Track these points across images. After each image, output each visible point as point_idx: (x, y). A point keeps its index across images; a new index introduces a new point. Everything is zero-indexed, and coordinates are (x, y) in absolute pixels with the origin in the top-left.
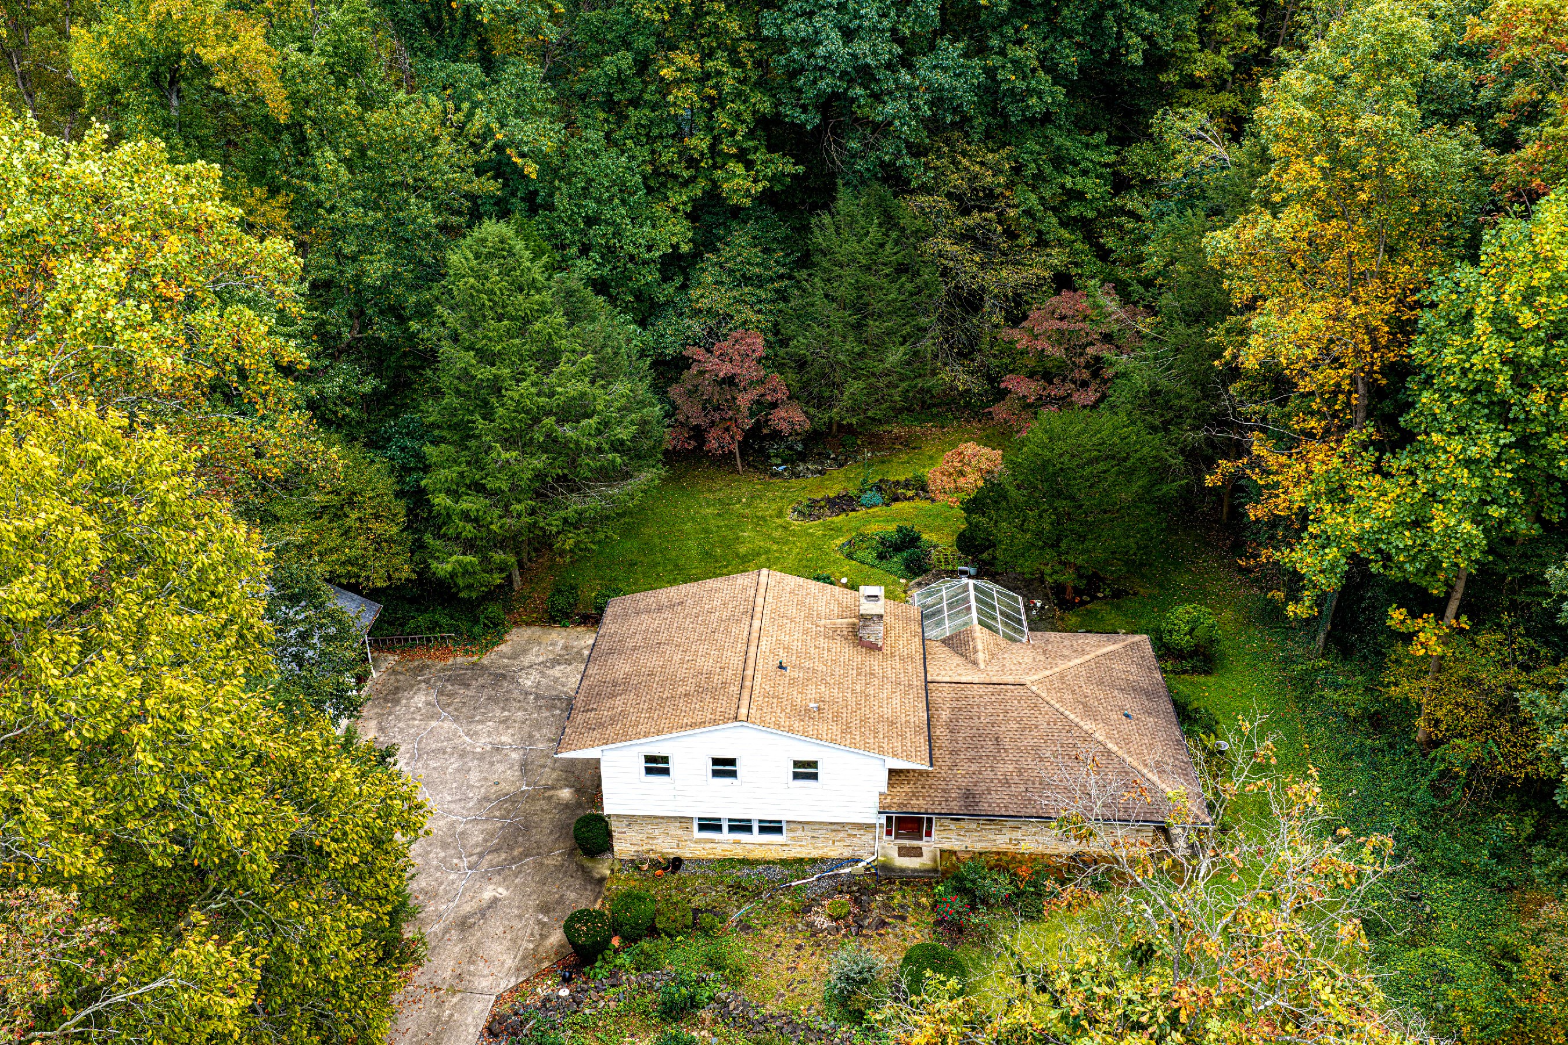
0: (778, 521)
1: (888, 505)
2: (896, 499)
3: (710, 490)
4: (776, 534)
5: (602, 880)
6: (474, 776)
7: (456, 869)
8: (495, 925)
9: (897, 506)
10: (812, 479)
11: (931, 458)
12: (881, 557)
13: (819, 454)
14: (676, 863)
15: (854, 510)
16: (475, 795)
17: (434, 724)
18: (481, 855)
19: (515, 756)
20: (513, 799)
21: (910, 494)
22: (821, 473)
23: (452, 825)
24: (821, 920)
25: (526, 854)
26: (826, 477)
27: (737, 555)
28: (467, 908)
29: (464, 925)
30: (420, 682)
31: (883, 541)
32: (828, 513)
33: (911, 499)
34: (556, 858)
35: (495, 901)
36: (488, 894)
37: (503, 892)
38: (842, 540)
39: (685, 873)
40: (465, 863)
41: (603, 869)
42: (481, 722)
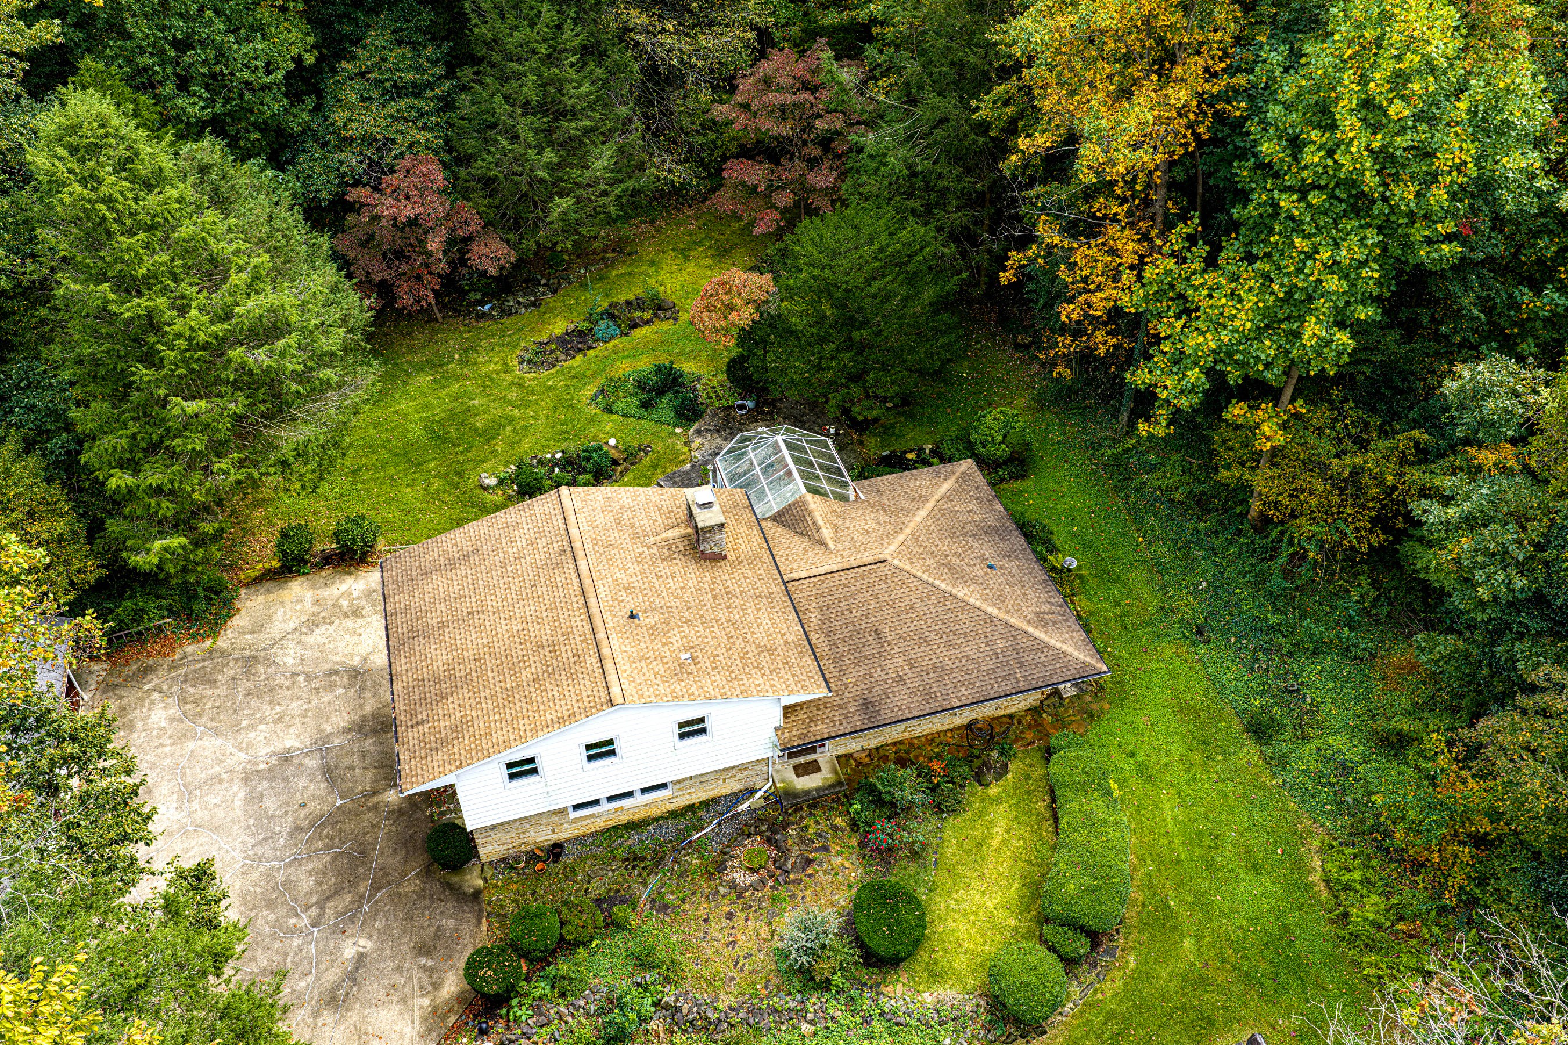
0: (507, 377)
1: (627, 335)
2: (635, 326)
3: (412, 350)
4: (512, 395)
5: (477, 894)
6: (271, 803)
7: (295, 931)
8: (373, 989)
9: (638, 333)
10: (529, 315)
11: (652, 263)
12: (645, 405)
13: (526, 281)
14: (556, 850)
15: (590, 348)
16: (283, 826)
17: (191, 745)
18: (321, 904)
19: (312, 762)
20: (331, 819)
21: (647, 316)
22: (536, 304)
23: (269, 876)
24: (742, 877)
25: (375, 888)
26: (542, 309)
27: (476, 430)
28: (331, 977)
29: (334, 999)
30: (149, 692)
31: (641, 385)
32: (562, 357)
33: (649, 322)
34: (412, 883)
35: (361, 958)
36: (349, 951)
37: (365, 944)
38: (591, 390)
39: (569, 857)
40: (305, 920)
41: (474, 880)
42: (252, 728)
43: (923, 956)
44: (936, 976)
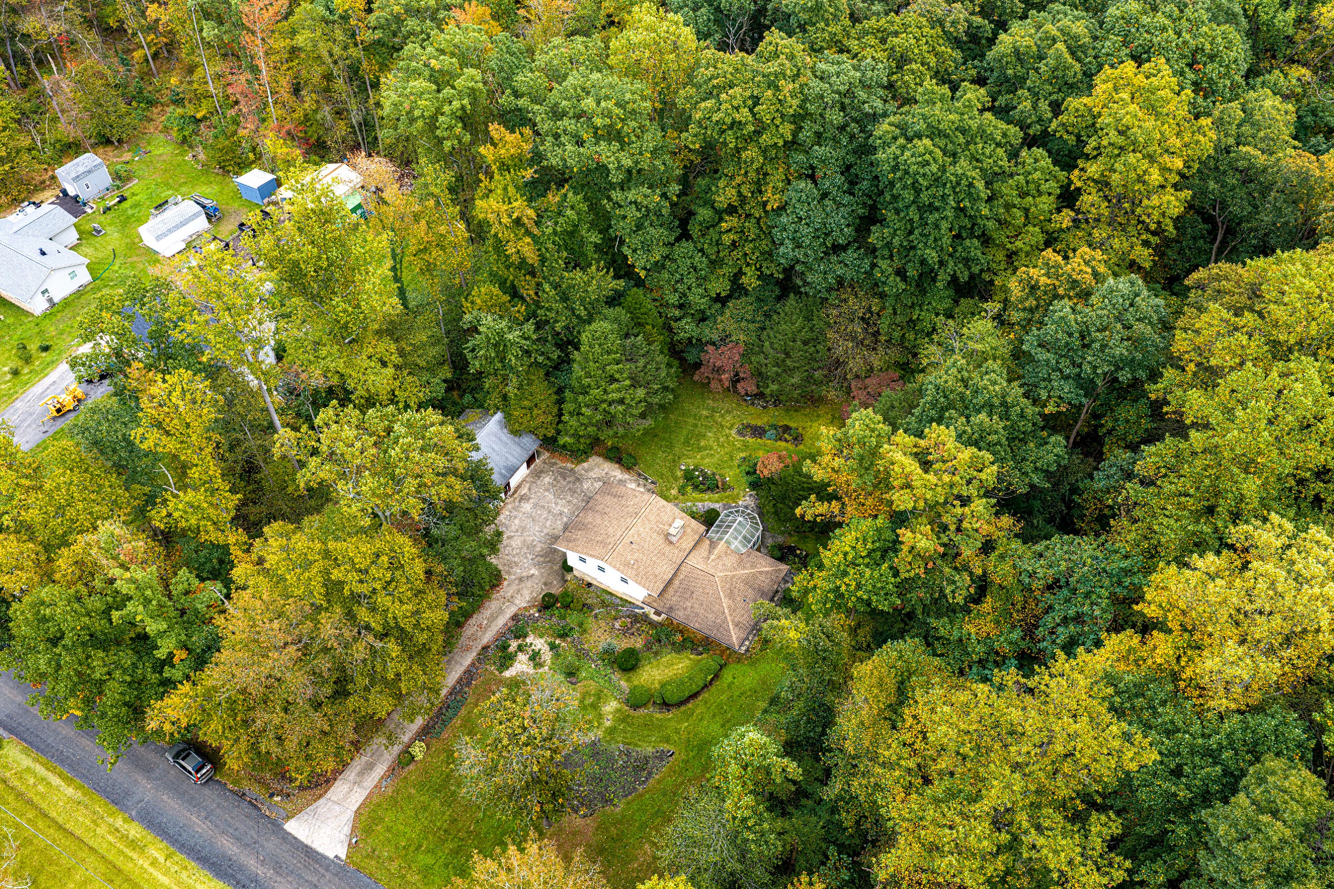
0: (728, 431)
1: (775, 441)
2: (781, 440)
4: (722, 439)
5: (566, 581)
6: (549, 523)
7: (526, 558)
8: (529, 584)
9: (778, 443)
10: (757, 411)
11: (818, 416)
14: (589, 585)
16: (545, 531)
17: (547, 493)
18: (537, 556)
19: (565, 519)
21: (790, 438)
22: (763, 408)
24: (617, 625)
26: (763, 412)
28: (524, 574)
30: (551, 470)
34: (557, 567)
35: (533, 575)
36: (532, 572)
37: (537, 573)
38: (743, 455)
39: (591, 589)
40: (530, 558)
41: (569, 577)
42: (562, 499)
43: (631, 674)
44: (628, 680)
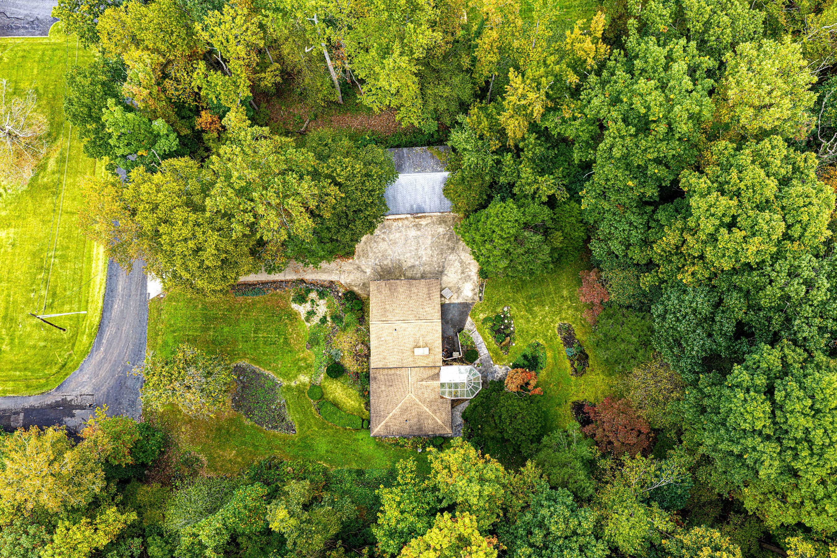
0: (558, 319)
1: (568, 357)
2: (571, 360)
6: (408, 255)
7: (375, 260)
8: (358, 274)
9: (567, 361)
12: (526, 356)
15: (565, 345)
18: (380, 265)
19: (417, 263)
20: (400, 267)
23: (389, 255)
24: (358, 347)
27: (533, 307)
29: (358, 268)
30: (450, 228)
31: (537, 357)
32: (563, 336)
33: (572, 365)
35: (366, 273)
36: (368, 270)
37: (368, 274)
38: (541, 341)
40: (377, 262)
42: (431, 250)
43: (330, 377)
